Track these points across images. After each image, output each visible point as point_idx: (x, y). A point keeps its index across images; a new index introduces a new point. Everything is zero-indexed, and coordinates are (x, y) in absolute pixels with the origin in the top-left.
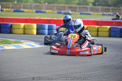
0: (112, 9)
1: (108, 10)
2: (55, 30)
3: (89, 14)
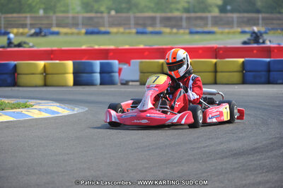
0: (264, 19)
2: (117, 74)
3: (209, 33)
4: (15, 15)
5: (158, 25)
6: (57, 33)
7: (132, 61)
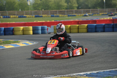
0: (91, 11)
1: (88, 12)
2: (47, 30)
3: (74, 16)
4: (12, 11)
5: (58, 14)
6: (26, 17)
7: (51, 26)
